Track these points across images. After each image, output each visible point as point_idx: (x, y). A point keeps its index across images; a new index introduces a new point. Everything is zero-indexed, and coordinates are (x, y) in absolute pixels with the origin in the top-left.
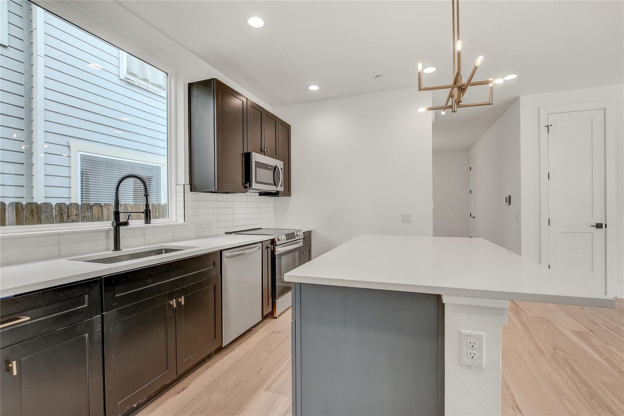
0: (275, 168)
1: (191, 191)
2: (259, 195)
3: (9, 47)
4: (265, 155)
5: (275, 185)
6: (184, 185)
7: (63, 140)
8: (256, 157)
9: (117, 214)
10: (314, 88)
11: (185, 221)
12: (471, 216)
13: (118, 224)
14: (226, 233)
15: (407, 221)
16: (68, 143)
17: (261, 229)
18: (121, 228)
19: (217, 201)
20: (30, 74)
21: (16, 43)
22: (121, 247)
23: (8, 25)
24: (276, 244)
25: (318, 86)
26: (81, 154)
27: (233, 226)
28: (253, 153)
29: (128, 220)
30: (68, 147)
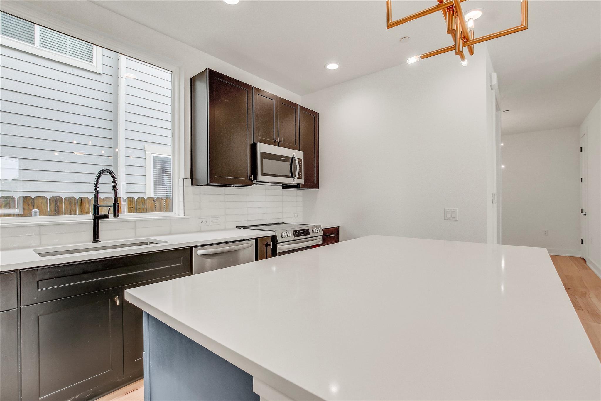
0: (293, 158)
1: (192, 185)
2: (282, 189)
3: (102, 74)
4: (278, 146)
5: (293, 177)
6: (184, 179)
7: (140, 145)
8: (263, 148)
9: (96, 208)
10: (333, 66)
11: (184, 215)
12: (582, 212)
13: (97, 218)
14: (237, 227)
15: (451, 218)
16: (144, 147)
17: (283, 223)
18: (101, 221)
19: (225, 194)
20: (117, 94)
21: (108, 70)
22: (100, 239)
23: (102, 57)
24: (277, 241)
25: (338, 64)
26: (154, 156)
27: (246, 220)
28: (258, 143)
29: (109, 213)
30: (144, 151)
